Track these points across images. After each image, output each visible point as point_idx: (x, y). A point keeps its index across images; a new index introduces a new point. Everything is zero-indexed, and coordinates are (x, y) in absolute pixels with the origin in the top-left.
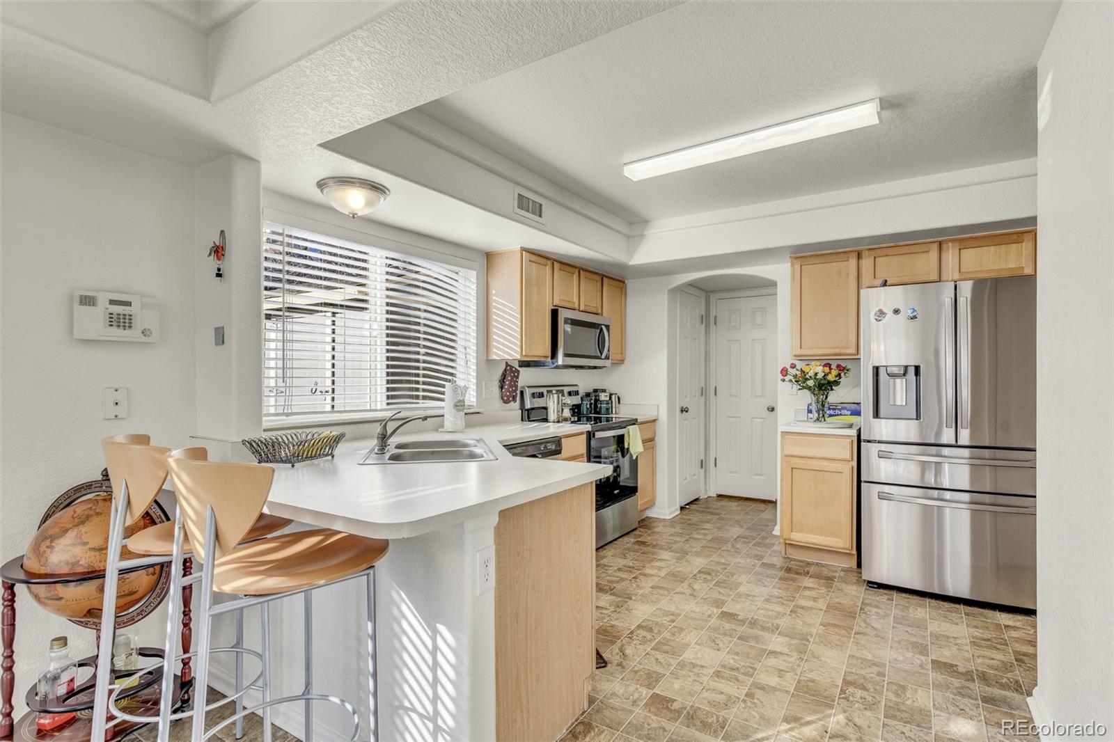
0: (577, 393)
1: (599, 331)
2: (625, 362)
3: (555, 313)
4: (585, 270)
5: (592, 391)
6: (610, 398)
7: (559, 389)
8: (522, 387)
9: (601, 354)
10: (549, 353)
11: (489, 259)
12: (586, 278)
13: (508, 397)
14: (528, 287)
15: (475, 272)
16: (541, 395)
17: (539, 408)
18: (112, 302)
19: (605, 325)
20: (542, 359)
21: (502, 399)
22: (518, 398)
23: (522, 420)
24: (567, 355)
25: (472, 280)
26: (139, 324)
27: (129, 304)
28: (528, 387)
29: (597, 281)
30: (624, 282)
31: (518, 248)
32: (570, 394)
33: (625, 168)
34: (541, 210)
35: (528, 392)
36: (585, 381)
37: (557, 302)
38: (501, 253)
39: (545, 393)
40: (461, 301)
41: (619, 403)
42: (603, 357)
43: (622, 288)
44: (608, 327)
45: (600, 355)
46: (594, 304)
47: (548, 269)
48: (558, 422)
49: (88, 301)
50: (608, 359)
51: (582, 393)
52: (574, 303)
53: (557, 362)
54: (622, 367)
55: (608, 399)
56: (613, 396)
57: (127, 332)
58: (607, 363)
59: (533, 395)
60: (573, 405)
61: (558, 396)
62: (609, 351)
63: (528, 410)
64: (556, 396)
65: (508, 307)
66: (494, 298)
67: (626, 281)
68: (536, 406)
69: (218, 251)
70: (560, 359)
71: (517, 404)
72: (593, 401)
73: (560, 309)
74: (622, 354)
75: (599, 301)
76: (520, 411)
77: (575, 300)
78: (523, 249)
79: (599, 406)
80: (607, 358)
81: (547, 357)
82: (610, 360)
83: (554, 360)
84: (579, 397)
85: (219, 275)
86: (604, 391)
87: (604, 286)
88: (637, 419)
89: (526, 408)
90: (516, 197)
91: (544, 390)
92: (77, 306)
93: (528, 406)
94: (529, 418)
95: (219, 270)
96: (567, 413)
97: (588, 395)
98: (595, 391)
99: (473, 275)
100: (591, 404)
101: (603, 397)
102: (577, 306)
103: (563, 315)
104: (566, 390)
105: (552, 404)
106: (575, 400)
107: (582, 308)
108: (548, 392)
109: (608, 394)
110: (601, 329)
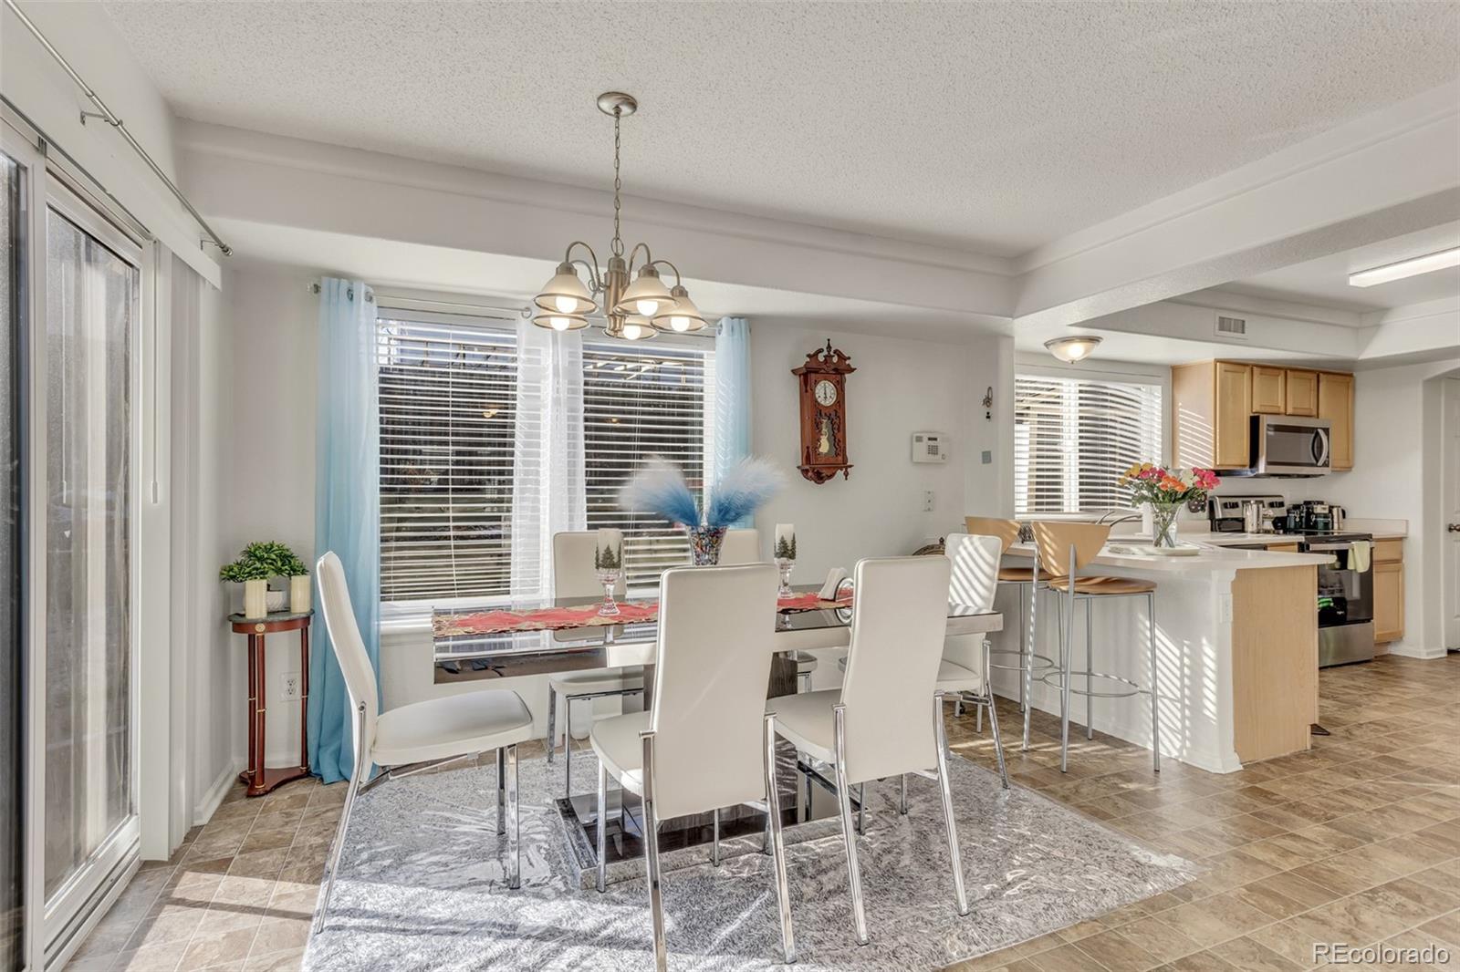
0: (1281, 504)
1: (1313, 435)
2: (1353, 469)
3: (1255, 422)
4: (1293, 370)
5: (1302, 503)
6: (1331, 511)
7: (1259, 499)
8: (1211, 497)
9: (1317, 461)
10: (1247, 461)
11: (1175, 373)
12: (1295, 378)
13: (1196, 506)
14: (1224, 399)
15: (1160, 387)
16: (1235, 506)
17: (1232, 519)
18: (930, 439)
19: (1324, 429)
20: (1238, 468)
21: (1190, 507)
22: (1207, 508)
23: (1212, 530)
24: (1269, 463)
25: (1156, 394)
26: (941, 451)
27: (935, 439)
28: (1219, 497)
29: (1310, 380)
30: (1351, 375)
31: (1213, 359)
32: (1272, 505)
33: (1351, 278)
34: (1243, 326)
35: (1218, 503)
36: (1293, 492)
37: (1256, 408)
38: (1191, 366)
39: (1240, 504)
40: (1143, 409)
41: (1344, 517)
42: (1320, 463)
43: (1348, 383)
44: (1326, 431)
45: (1315, 462)
46: (1308, 404)
47: (1246, 376)
48: (1258, 533)
49: (919, 439)
50: (1328, 466)
51: (1288, 504)
52: (1279, 407)
53: (1258, 470)
54: (1348, 477)
55: (1327, 511)
56: (1335, 510)
57: (936, 457)
58: (1325, 471)
59: (1225, 506)
60: (1277, 518)
61: (1258, 507)
62: (1328, 457)
63: (1219, 520)
64: (1255, 506)
65: (1197, 419)
66: (1180, 410)
67: (1355, 374)
68: (1228, 516)
69: (988, 401)
70: (1262, 468)
71: (1205, 514)
72: (1304, 515)
73: (1261, 416)
74: (1348, 459)
75: (1313, 400)
76: (1209, 521)
77: (1281, 403)
78: (1217, 361)
79: (1314, 519)
80: (1326, 465)
81: (1244, 466)
82: (1330, 468)
83: (1253, 469)
84: (1284, 509)
85: (988, 417)
86: (1322, 503)
87: (1321, 385)
88: (1371, 535)
89: (1217, 517)
90: (1217, 320)
91: (1239, 501)
92: (915, 443)
93: (1219, 515)
94: (1220, 528)
95: (988, 413)
96: (1268, 525)
97: (1296, 507)
98: (1307, 503)
99: (1158, 390)
100: (1301, 518)
101: (1318, 509)
102: (1282, 410)
103: (1265, 421)
104: (1267, 501)
105: (1250, 514)
106: (1281, 512)
107: (1290, 411)
108: (1243, 502)
109: (1327, 507)
110: (1317, 434)
